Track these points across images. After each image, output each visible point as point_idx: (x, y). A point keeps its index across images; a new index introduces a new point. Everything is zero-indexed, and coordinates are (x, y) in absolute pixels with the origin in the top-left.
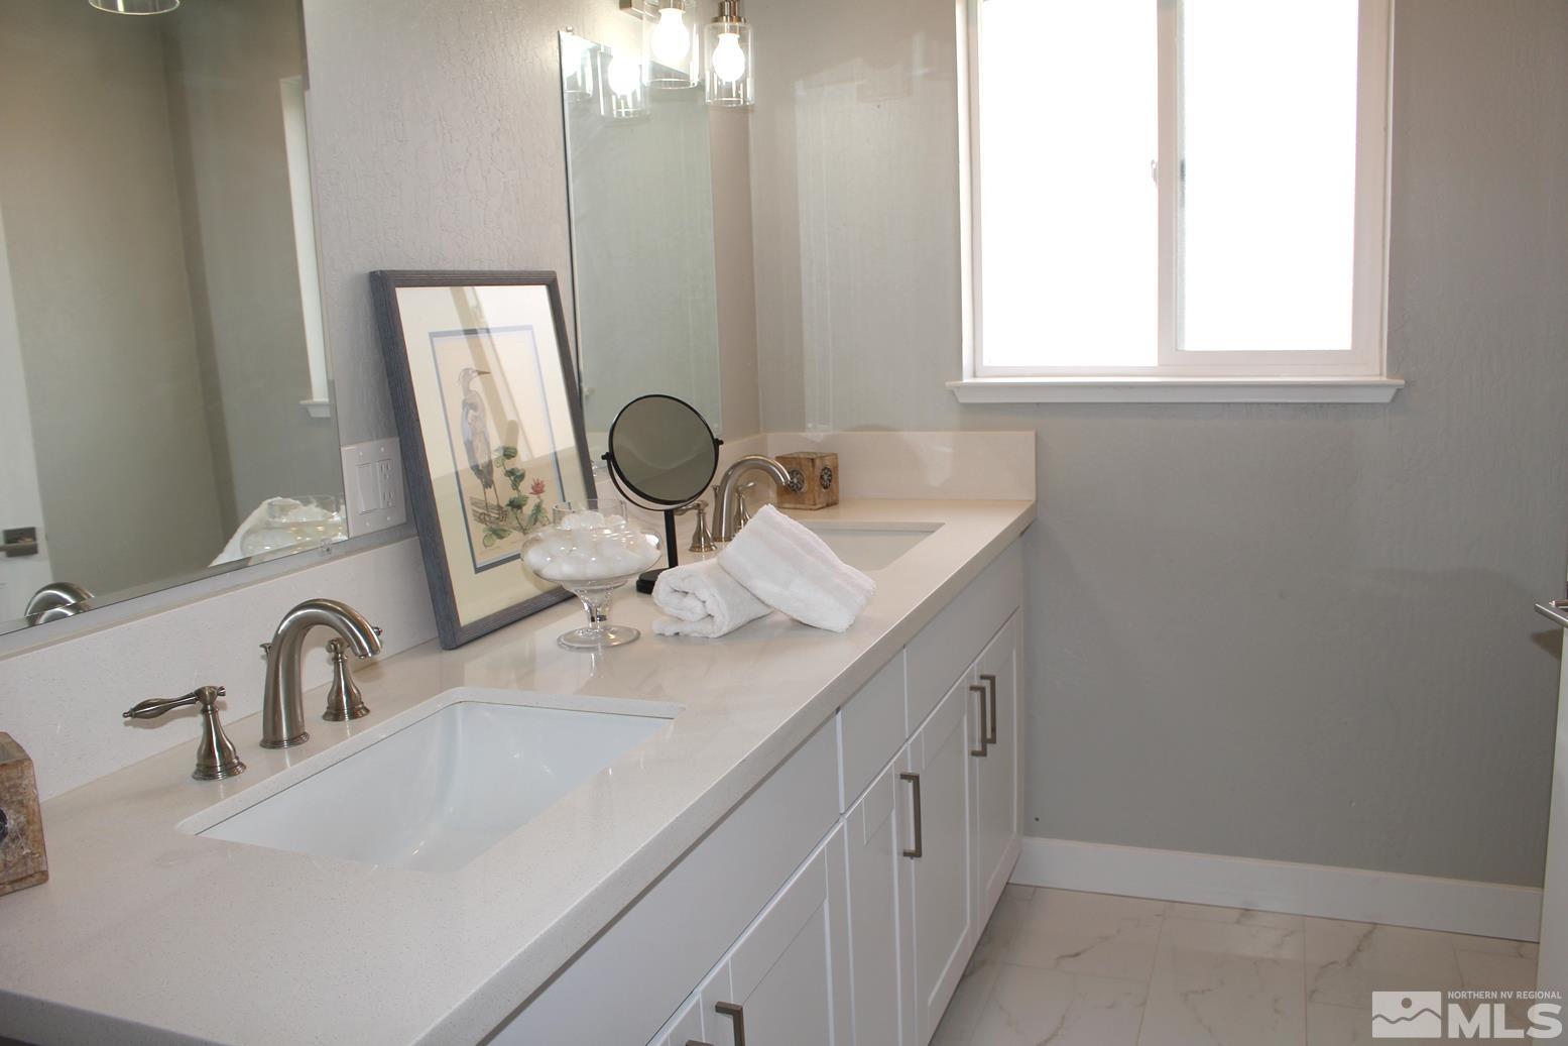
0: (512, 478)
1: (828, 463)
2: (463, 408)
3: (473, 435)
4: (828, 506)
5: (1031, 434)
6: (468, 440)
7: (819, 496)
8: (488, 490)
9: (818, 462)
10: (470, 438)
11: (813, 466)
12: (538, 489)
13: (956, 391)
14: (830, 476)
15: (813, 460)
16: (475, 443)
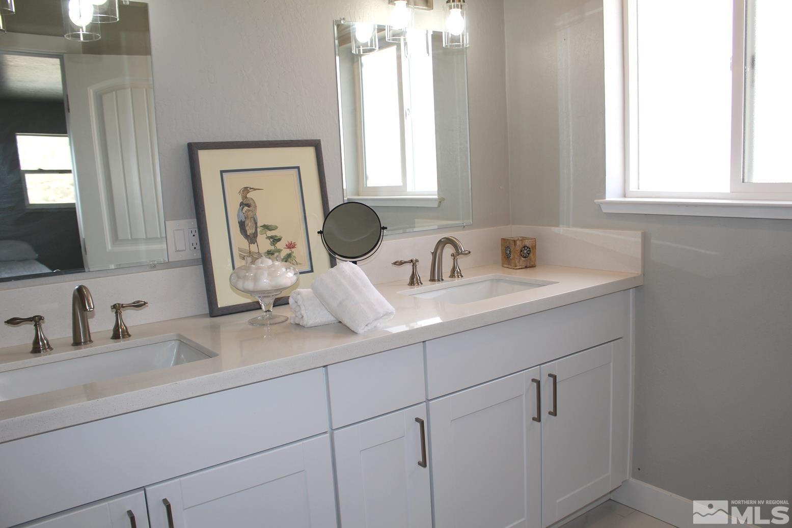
0: (271, 240)
1: (527, 243)
2: (240, 206)
3: (245, 218)
4: (526, 267)
5: (639, 233)
6: (241, 221)
7: (519, 262)
8: (252, 245)
9: (518, 243)
10: (243, 220)
11: (515, 244)
12: (291, 246)
13: (601, 205)
14: (529, 251)
15: (515, 241)
16: (246, 223)
